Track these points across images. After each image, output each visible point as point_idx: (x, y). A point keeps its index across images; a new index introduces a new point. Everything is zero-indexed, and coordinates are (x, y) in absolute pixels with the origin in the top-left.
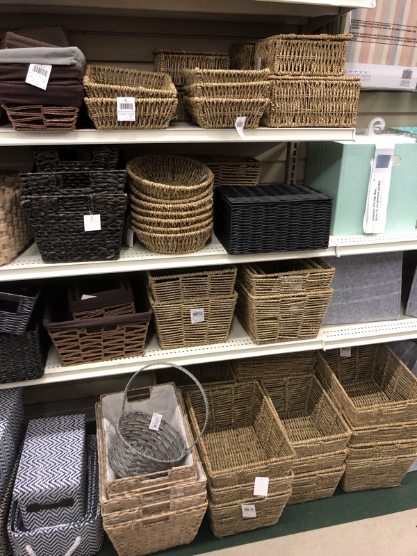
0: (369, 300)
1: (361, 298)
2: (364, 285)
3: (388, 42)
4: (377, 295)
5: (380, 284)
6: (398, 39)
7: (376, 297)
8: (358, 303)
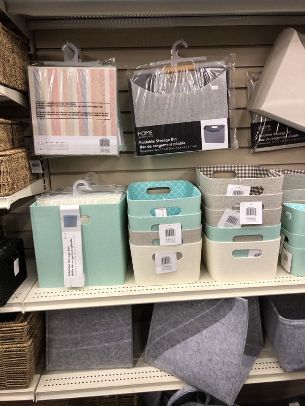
0: (98, 347)
1: (90, 344)
2: (93, 331)
3: (77, 117)
4: (107, 342)
5: (110, 331)
6: (86, 114)
7: (106, 344)
8: (87, 350)
